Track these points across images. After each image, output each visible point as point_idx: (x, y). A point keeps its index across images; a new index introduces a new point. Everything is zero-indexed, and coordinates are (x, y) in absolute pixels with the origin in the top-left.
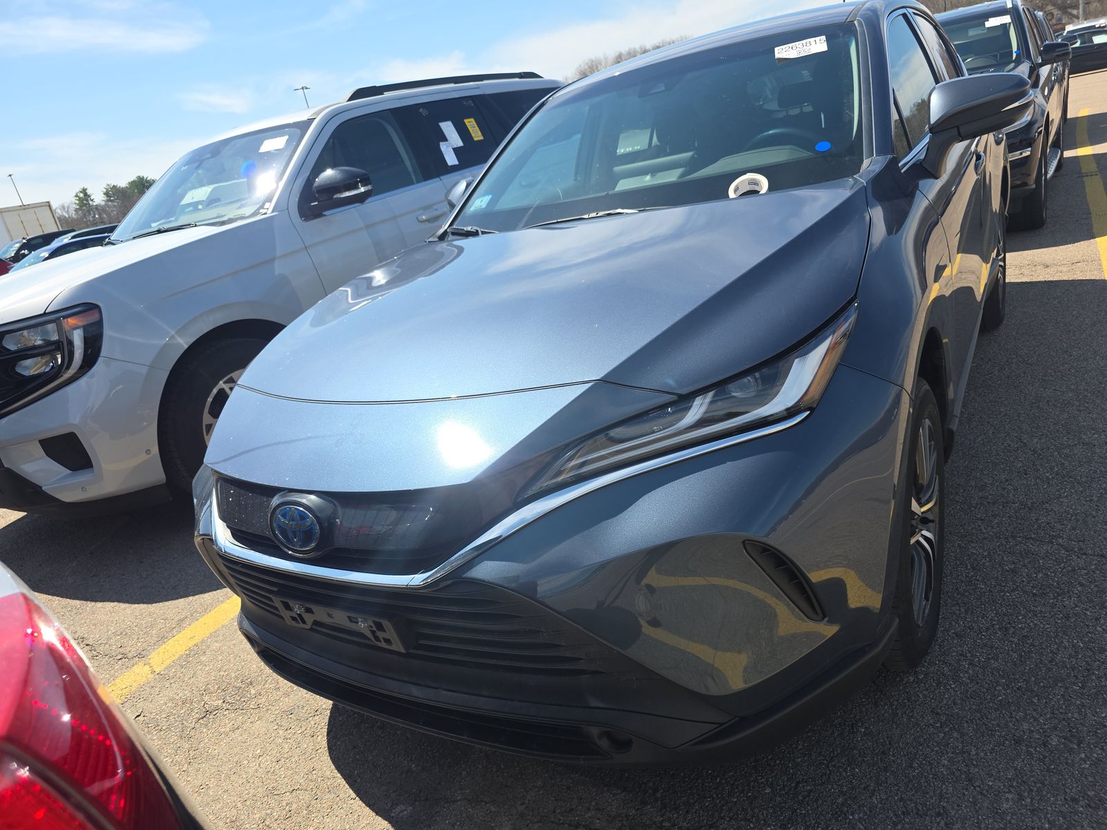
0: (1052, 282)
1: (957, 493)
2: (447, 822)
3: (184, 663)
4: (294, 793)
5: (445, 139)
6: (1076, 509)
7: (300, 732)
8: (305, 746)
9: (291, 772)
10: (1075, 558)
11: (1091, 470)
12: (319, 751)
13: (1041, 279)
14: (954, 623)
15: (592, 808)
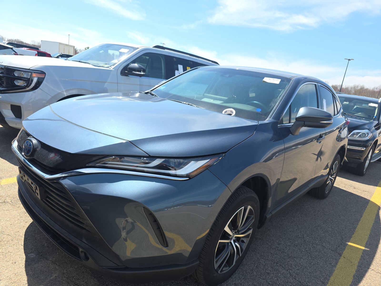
0: (352, 193)
1: (270, 242)
2: (41, 265)
3: (10, 186)
4: (8, 236)
5: (178, 70)
6: (303, 264)
7: (24, 219)
8: (22, 224)
9: (12, 229)
10: (291, 278)
11: (318, 255)
12: (24, 227)
13: (350, 191)
14: (237, 280)
15: (85, 281)
